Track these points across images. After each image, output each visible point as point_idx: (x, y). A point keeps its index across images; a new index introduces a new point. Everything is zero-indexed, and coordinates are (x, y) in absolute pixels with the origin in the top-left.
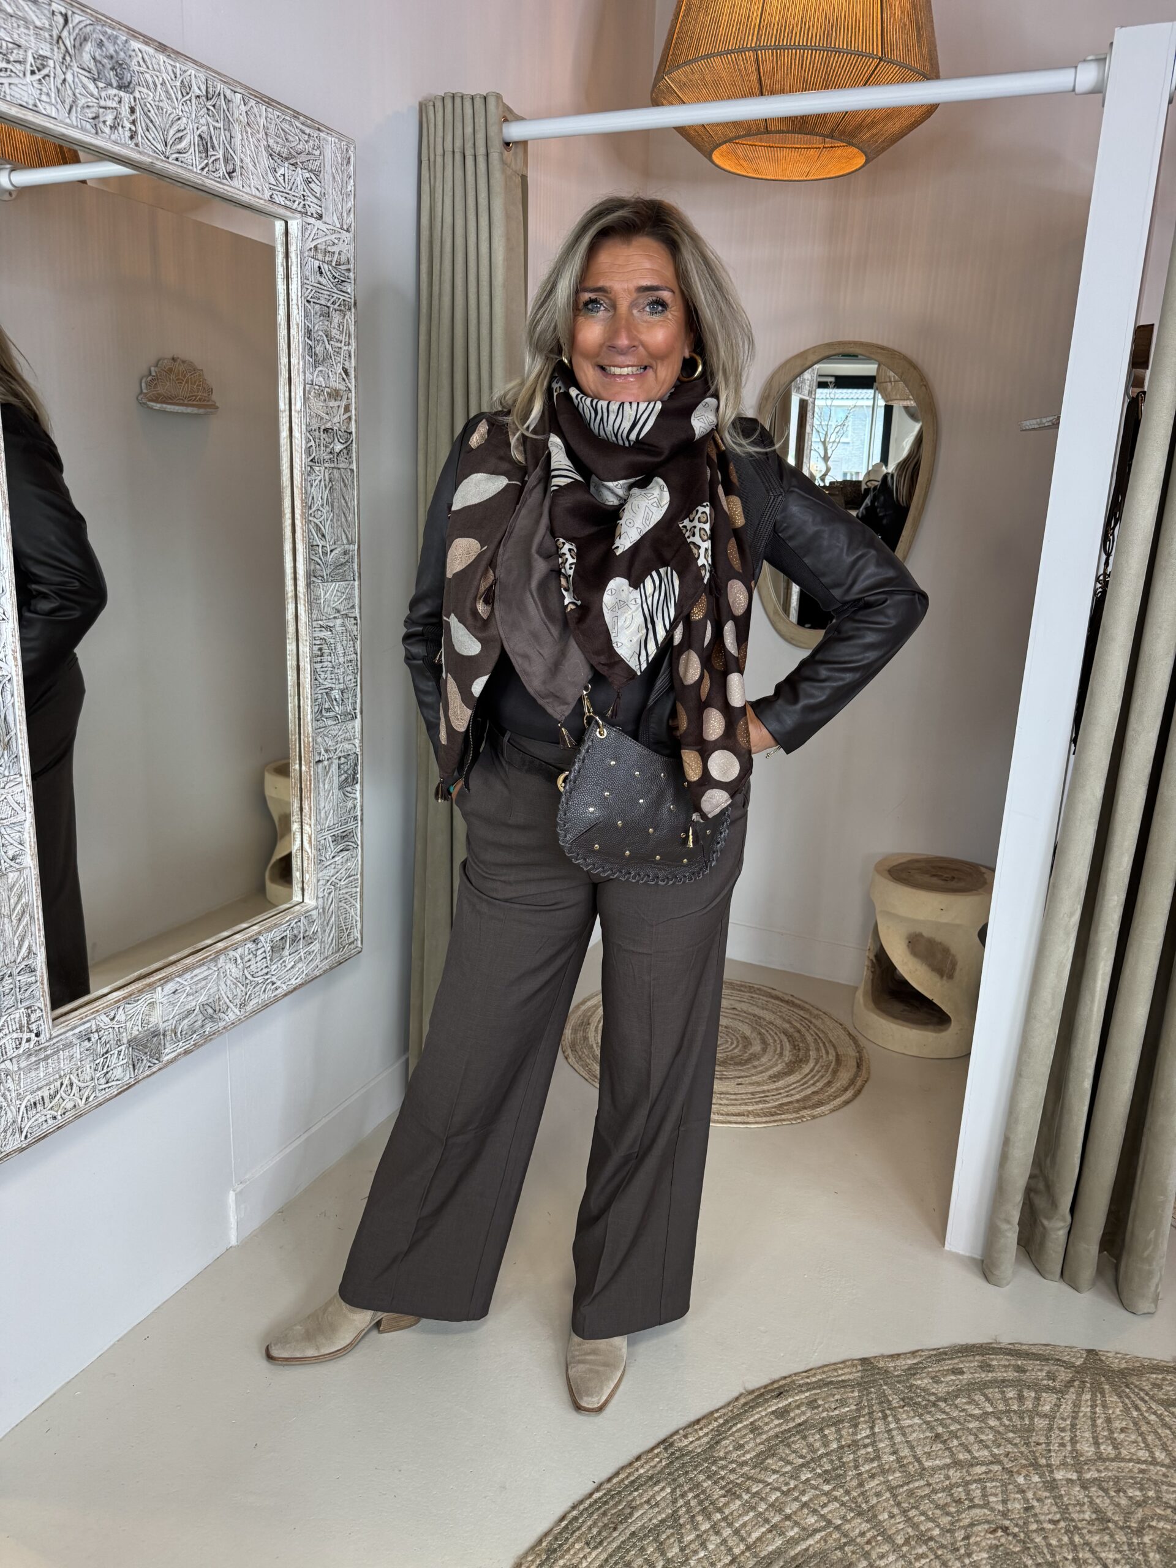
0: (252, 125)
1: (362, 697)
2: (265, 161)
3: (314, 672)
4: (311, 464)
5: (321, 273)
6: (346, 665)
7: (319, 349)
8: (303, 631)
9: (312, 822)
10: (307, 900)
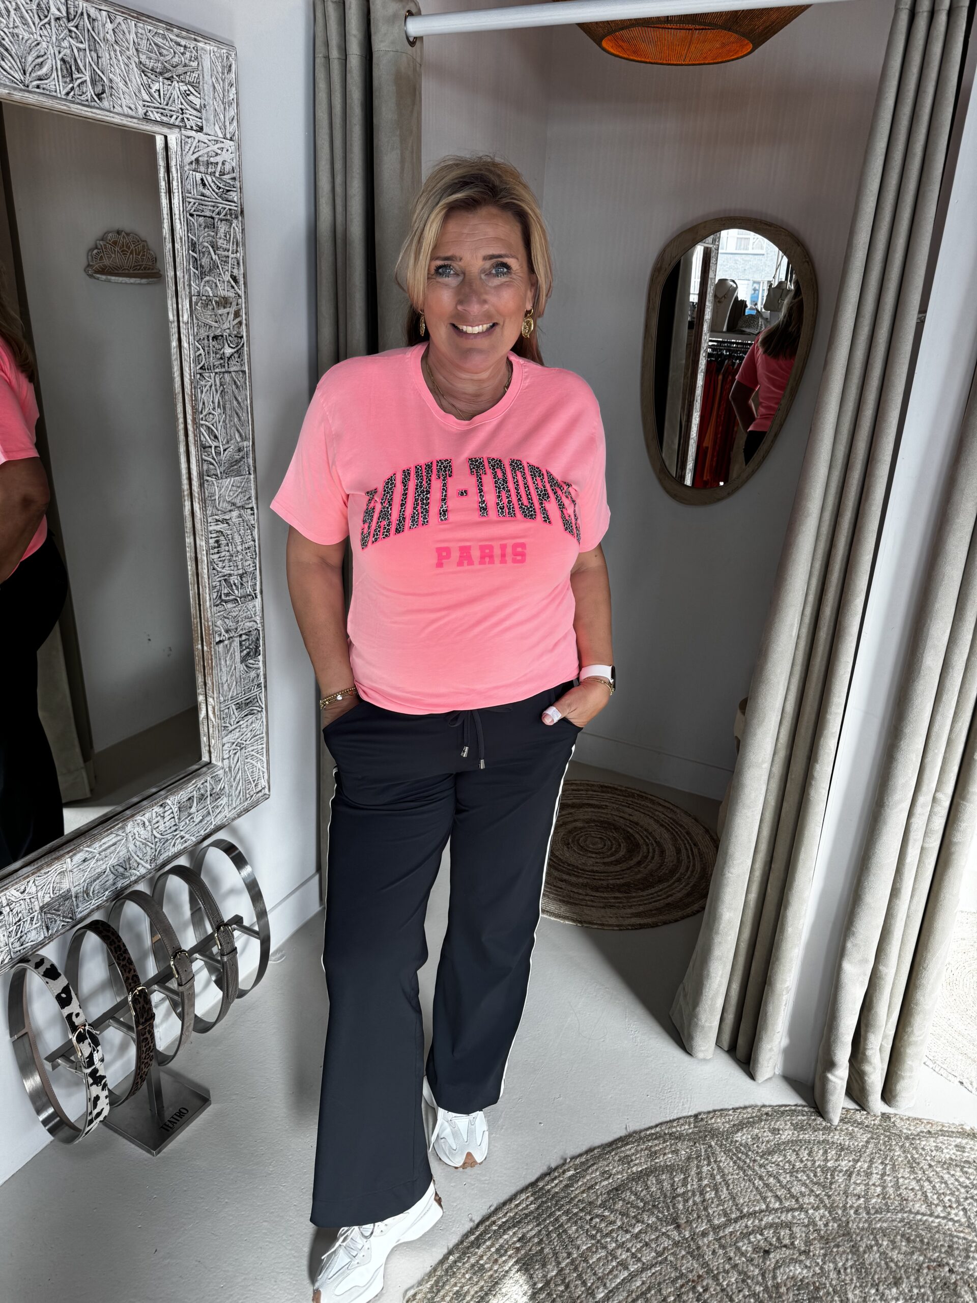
0: (121, 42)
1: (261, 579)
2: (136, 77)
3: (211, 563)
4: (200, 371)
5: (204, 185)
6: (244, 552)
7: (205, 261)
8: (198, 526)
9: (215, 695)
10: (214, 761)
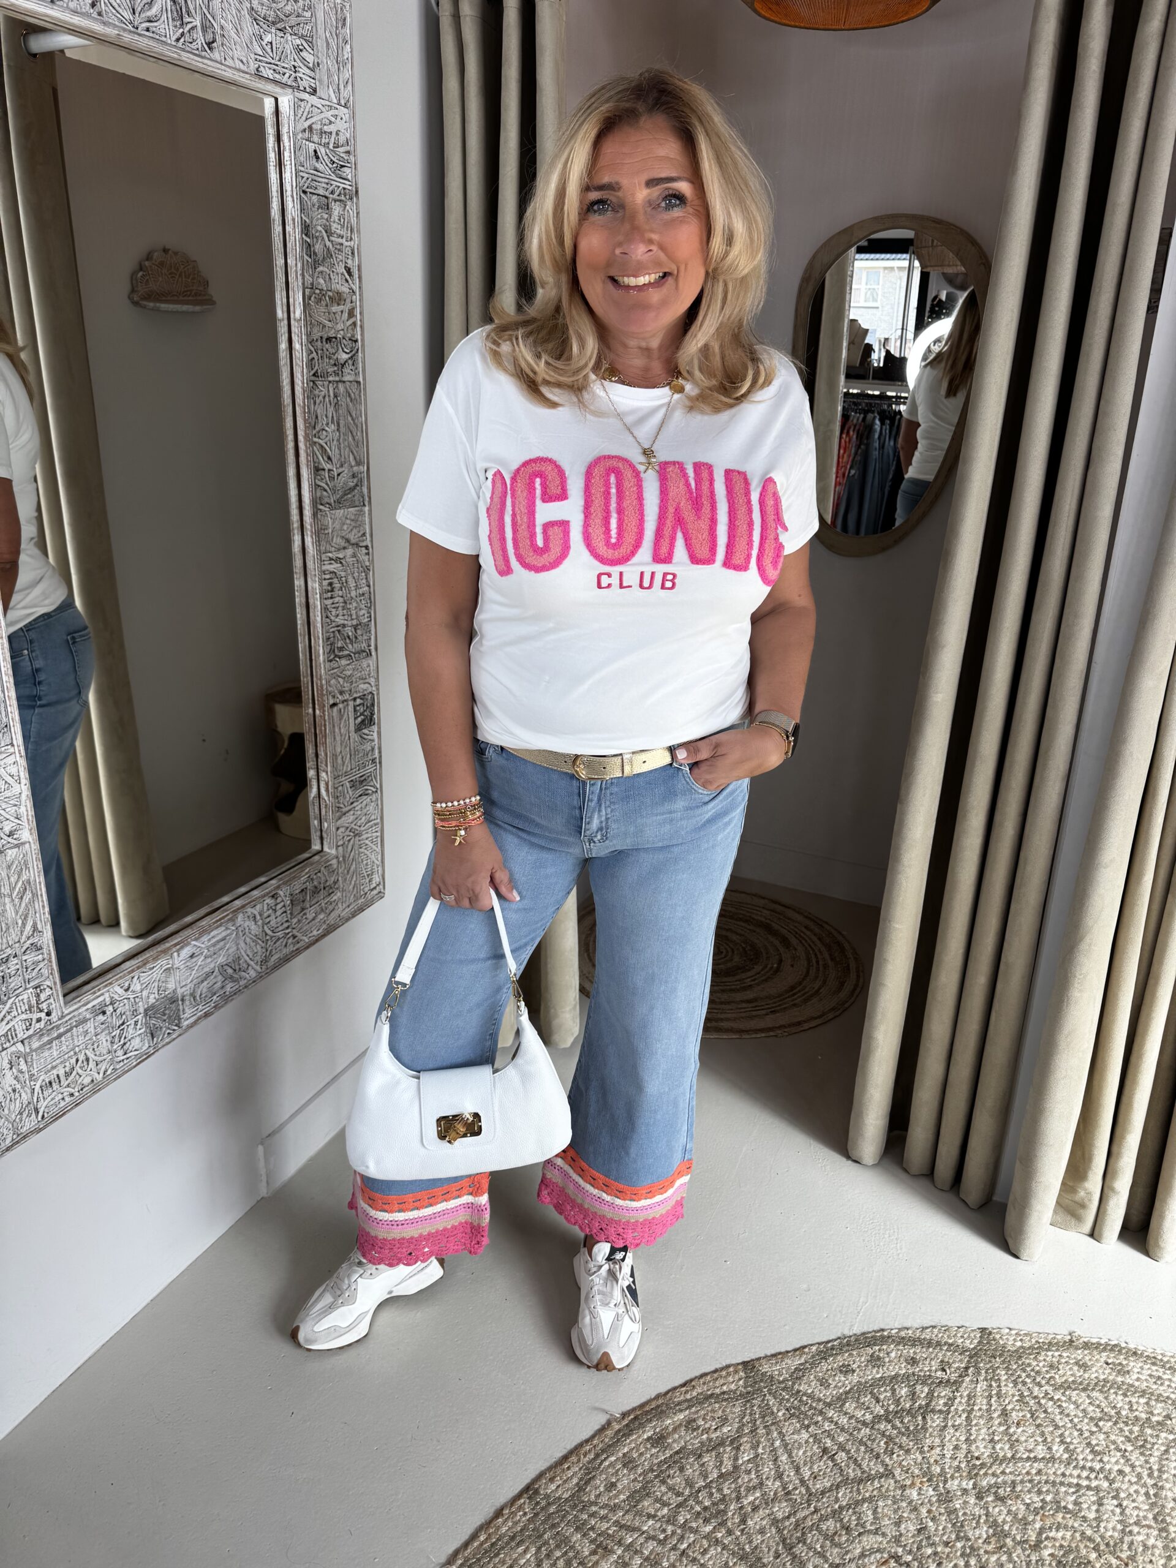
1: (375, 633)
2: (249, 27)
3: (325, 609)
4: (313, 378)
5: (317, 157)
6: (357, 600)
7: (318, 247)
8: (310, 564)
9: (329, 769)
10: (326, 849)
